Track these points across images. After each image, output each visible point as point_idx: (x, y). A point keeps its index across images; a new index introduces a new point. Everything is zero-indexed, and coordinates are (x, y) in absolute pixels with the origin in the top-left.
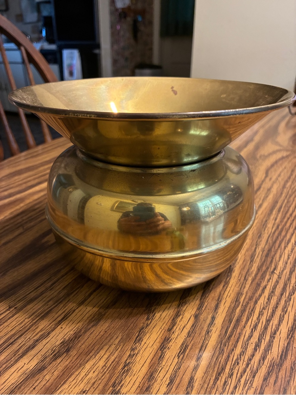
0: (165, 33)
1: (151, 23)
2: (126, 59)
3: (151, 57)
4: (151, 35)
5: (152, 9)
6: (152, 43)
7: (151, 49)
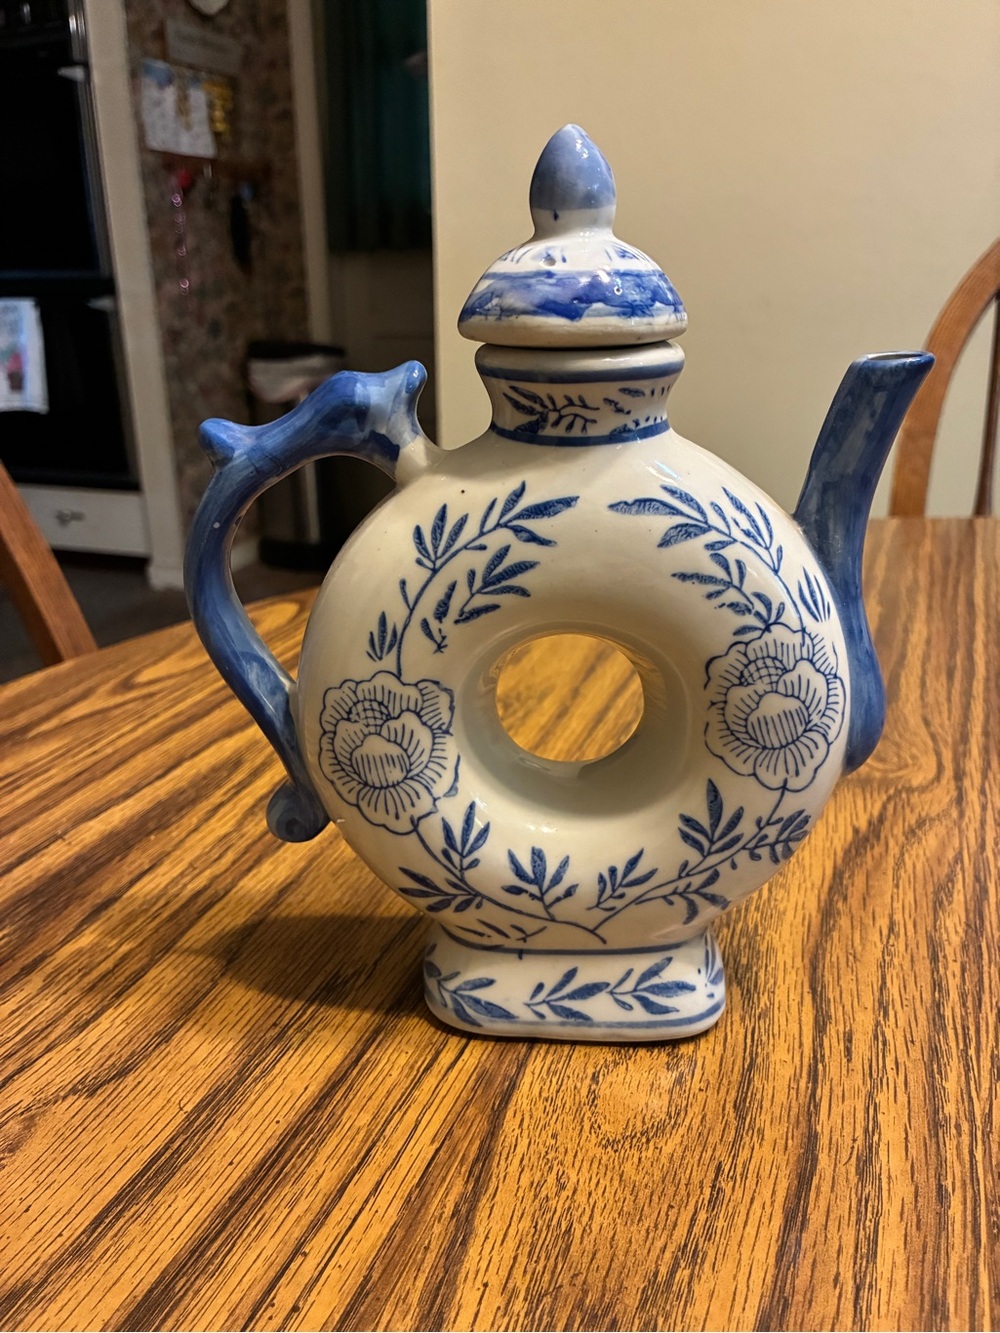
0: (344, 239)
1: (293, 208)
2: (215, 329)
3: (302, 316)
4: (296, 245)
5: (292, 163)
6: (302, 274)
7: (301, 293)
